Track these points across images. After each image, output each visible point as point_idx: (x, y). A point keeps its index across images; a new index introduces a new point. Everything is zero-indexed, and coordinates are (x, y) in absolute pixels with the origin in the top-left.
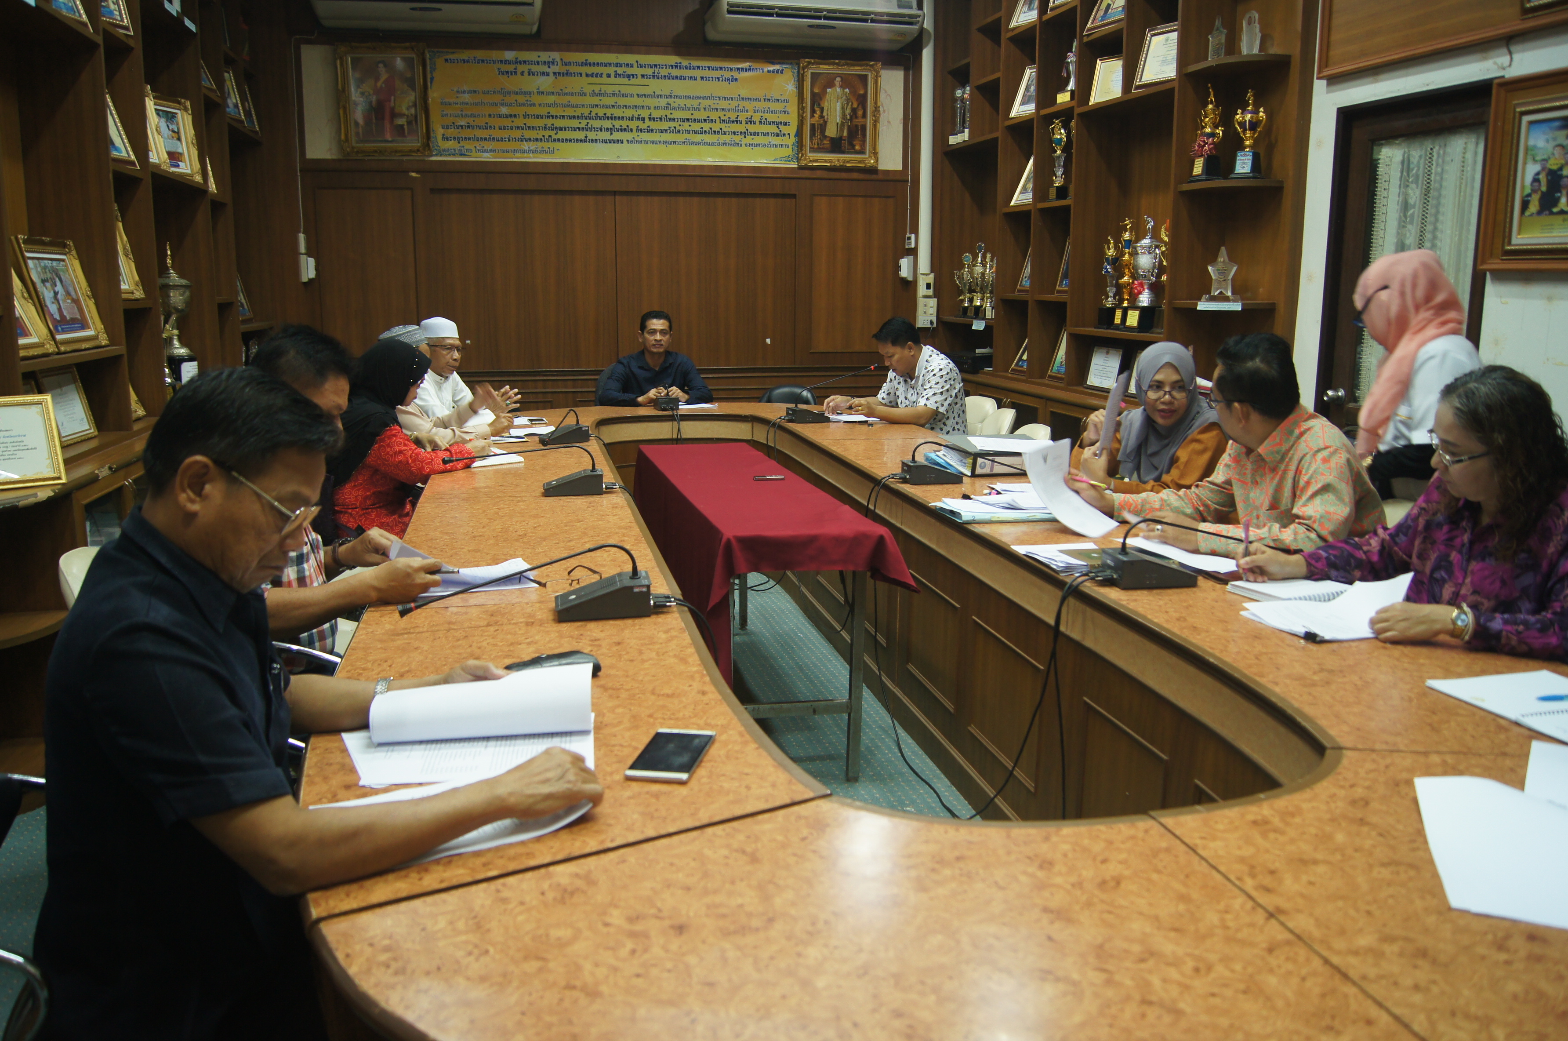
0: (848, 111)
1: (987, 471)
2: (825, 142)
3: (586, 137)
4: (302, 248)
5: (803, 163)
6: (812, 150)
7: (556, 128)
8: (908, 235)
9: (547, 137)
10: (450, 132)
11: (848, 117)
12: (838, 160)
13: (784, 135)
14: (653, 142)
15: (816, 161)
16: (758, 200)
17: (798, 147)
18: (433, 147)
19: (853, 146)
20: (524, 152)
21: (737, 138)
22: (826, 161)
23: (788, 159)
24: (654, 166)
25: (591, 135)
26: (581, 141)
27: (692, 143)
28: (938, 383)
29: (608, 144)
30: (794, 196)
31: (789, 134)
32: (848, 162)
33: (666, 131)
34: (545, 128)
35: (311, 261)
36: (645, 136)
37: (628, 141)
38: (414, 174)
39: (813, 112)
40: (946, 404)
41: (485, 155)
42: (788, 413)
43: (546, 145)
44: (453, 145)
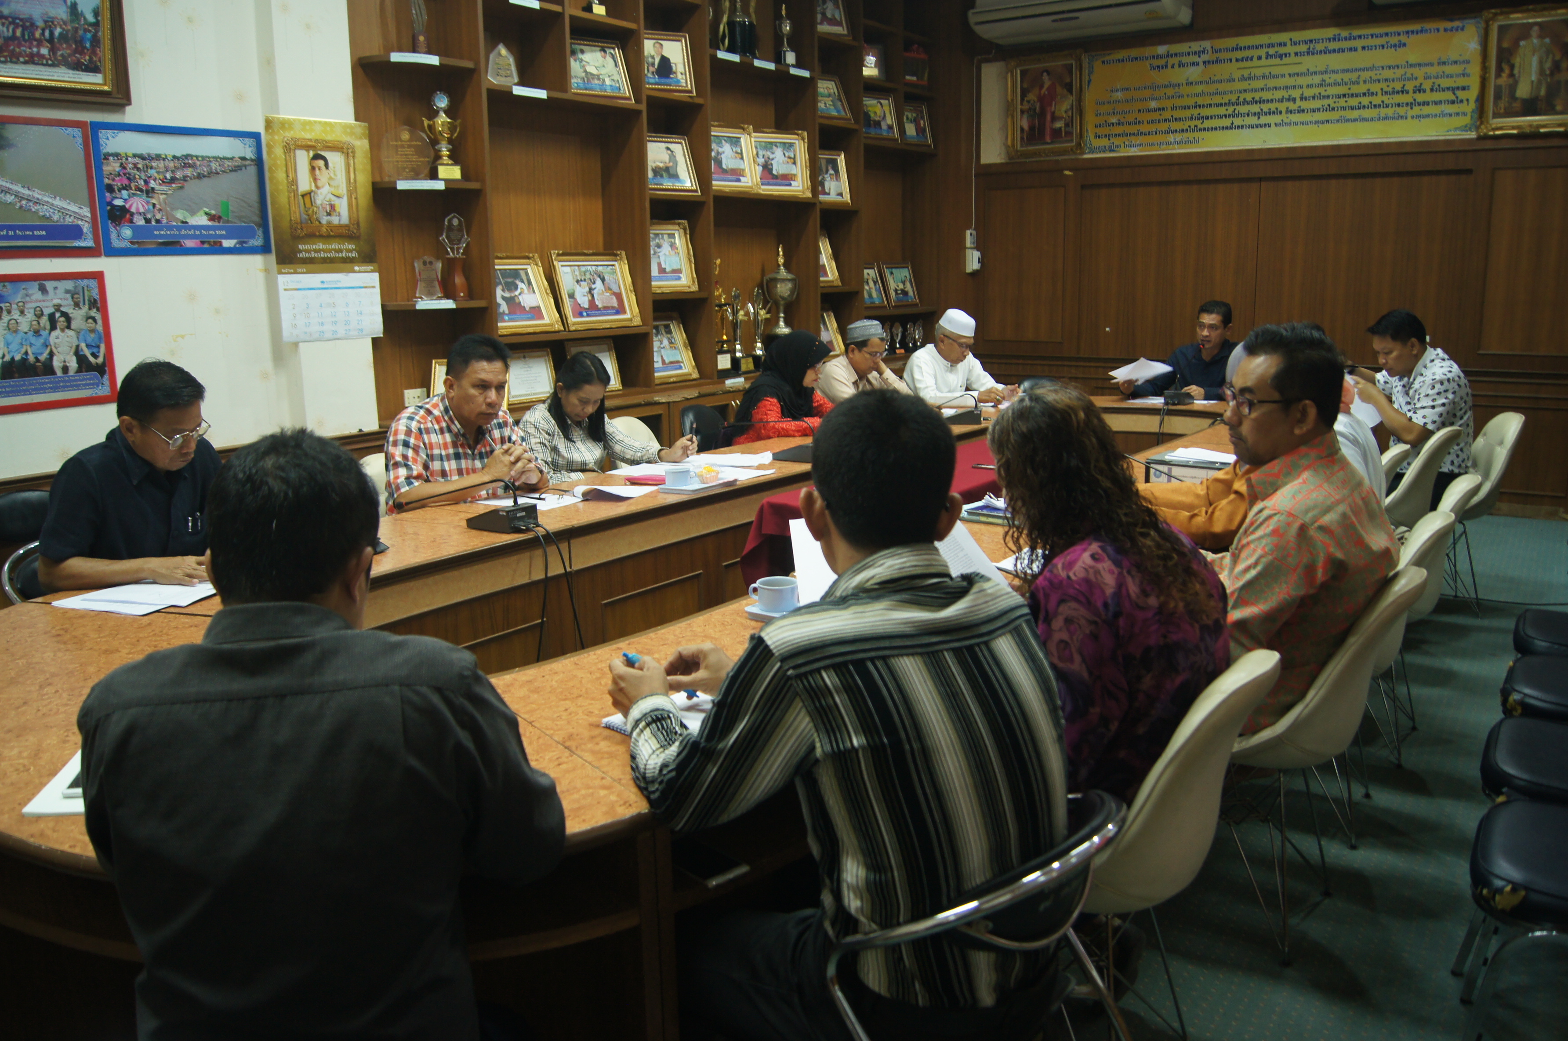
3: (1232, 124)
4: (968, 244)
5: (1484, 132)
6: (1496, 115)
7: (1203, 117)
9: (1192, 127)
10: (1100, 131)
13: (1462, 101)
14: (1303, 123)
15: (1500, 128)
16: (1425, 179)
17: (1478, 113)
18: (1086, 145)
19: (1553, 105)
20: (1169, 144)
21: (1401, 111)
22: (1512, 128)
23: (1465, 128)
24: (1306, 148)
25: (1238, 121)
26: (1227, 128)
27: (1348, 121)
29: (1255, 129)
31: (1468, 100)
32: (1544, 126)
33: (1319, 110)
34: (1192, 118)
35: (976, 254)
36: (1295, 118)
37: (1276, 125)
38: (1067, 172)
39: (1499, 71)
41: (1133, 149)
43: (1190, 135)
44: (1104, 142)
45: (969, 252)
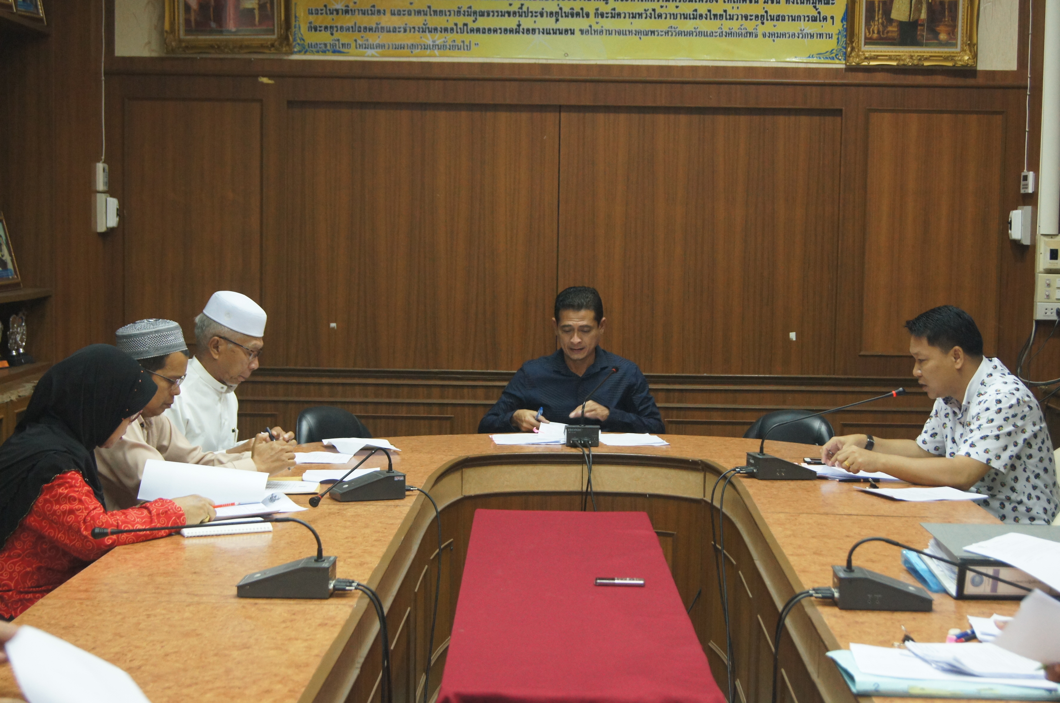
2: (890, 28)
3: (519, 25)
4: (101, 182)
5: (854, 62)
6: (869, 41)
7: (475, 13)
8: (1025, 172)
9: (461, 25)
10: (319, 20)
12: (911, 57)
13: (825, 19)
14: (619, 33)
15: (875, 58)
16: (781, 120)
17: (846, 36)
18: (295, 40)
19: (936, 34)
20: (426, 47)
21: (750, 25)
22: (890, 58)
23: (831, 55)
24: (621, 68)
25: (527, 23)
26: (511, 31)
27: (680, 33)
29: (552, 36)
30: (837, 112)
31: (832, 18)
32: (927, 59)
33: (640, 15)
34: (459, 12)
35: (113, 203)
36: (608, 23)
37: (582, 31)
38: (265, 80)
41: (370, 52)
43: (458, 38)
44: (324, 37)
45: (101, 198)
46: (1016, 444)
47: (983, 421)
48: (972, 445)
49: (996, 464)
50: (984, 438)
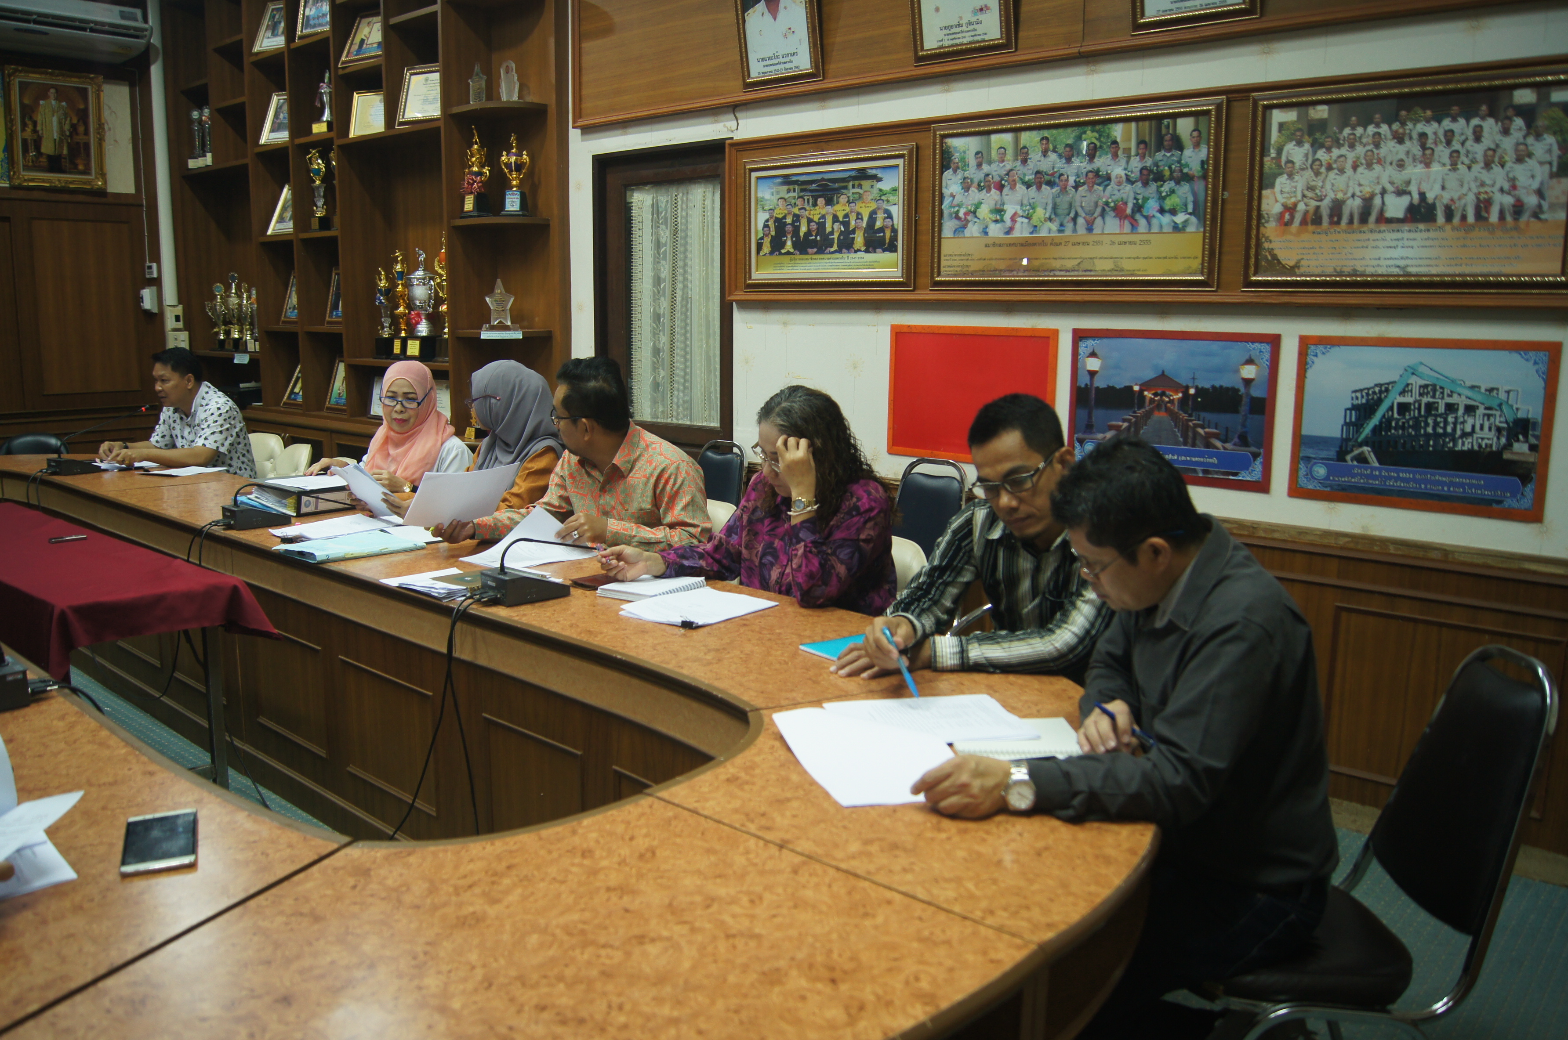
0: (67, 127)
1: (311, 509)
2: (41, 160)
5: (17, 182)
6: (26, 168)
8: (148, 264)
11: (68, 133)
12: (59, 181)
15: (32, 180)
17: (8, 163)
19: (76, 166)
22: (44, 181)
28: (216, 421)
32: (71, 183)
39: (24, 125)
40: (227, 443)
42: (49, 466)
46: (232, 436)
47: (210, 422)
48: (206, 439)
49: (223, 450)
50: (213, 433)
